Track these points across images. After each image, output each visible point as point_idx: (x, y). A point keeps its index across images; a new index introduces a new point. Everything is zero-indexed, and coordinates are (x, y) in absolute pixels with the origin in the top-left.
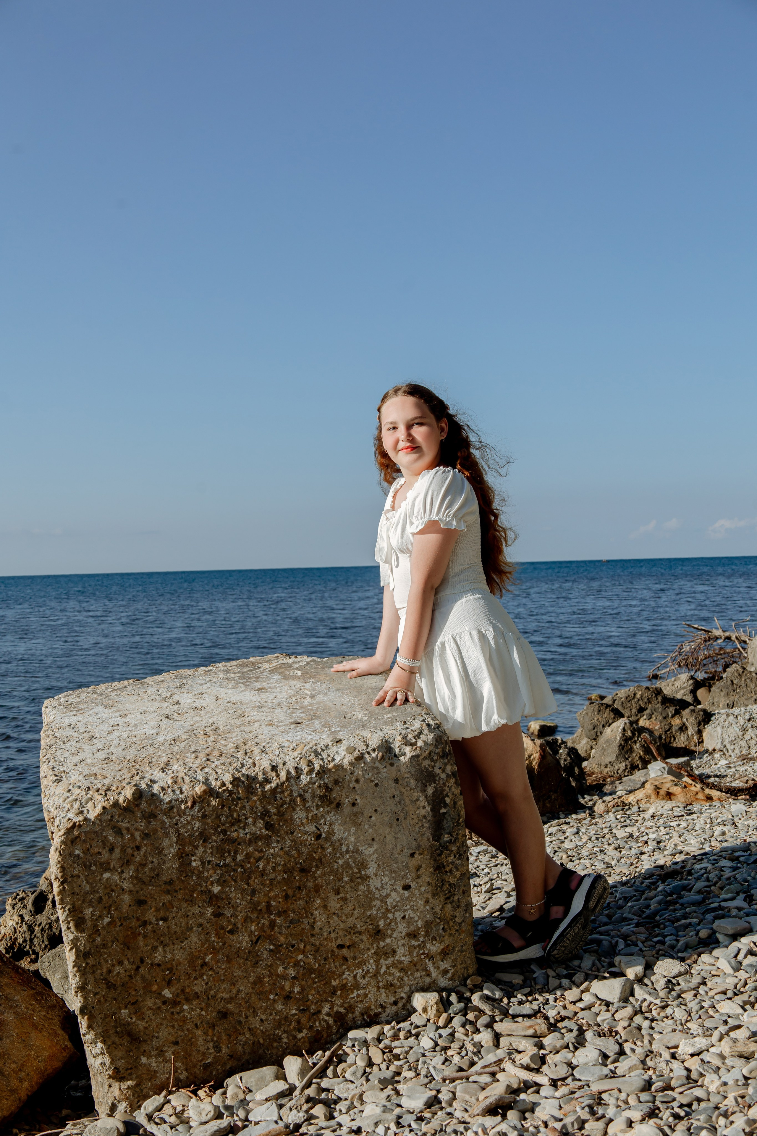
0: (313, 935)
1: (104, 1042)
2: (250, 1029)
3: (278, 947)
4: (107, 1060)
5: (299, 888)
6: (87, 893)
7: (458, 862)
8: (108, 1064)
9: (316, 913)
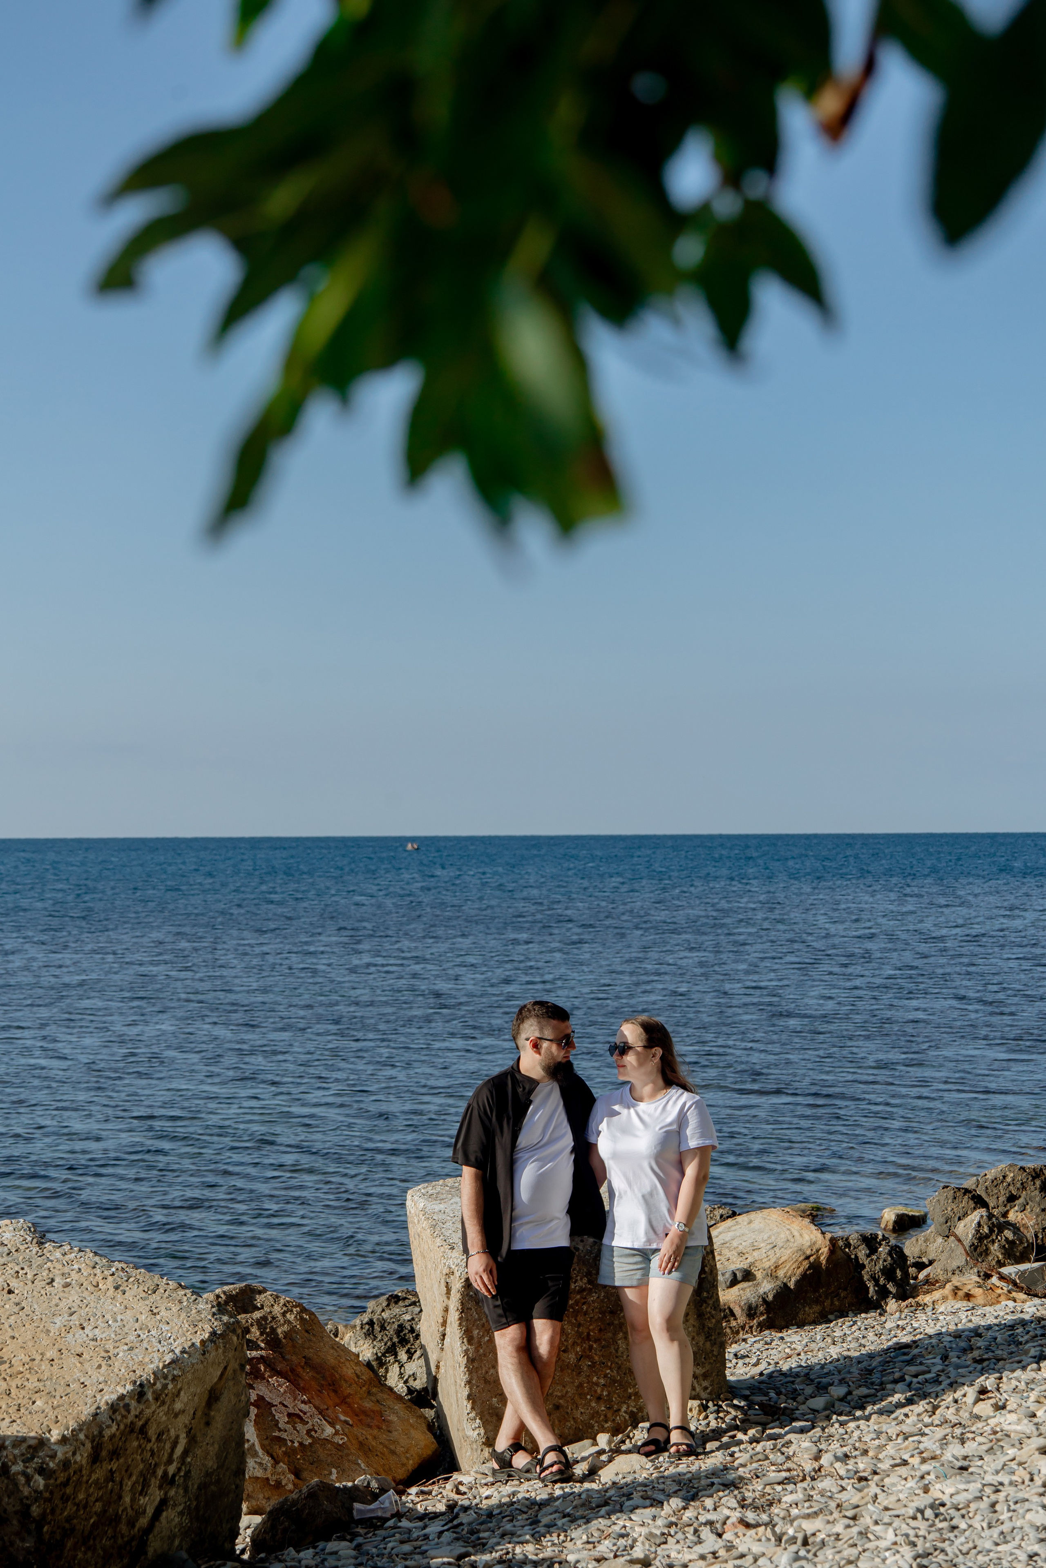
0: (617, 1357)
1: (481, 1419)
2: (574, 1418)
3: (594, 1363)
4: (482, 1431)
5: (609, 1324)
6: (476, 1320)
7: (713, 1312)
8: (482, 1434)
9: (620, 1342)
